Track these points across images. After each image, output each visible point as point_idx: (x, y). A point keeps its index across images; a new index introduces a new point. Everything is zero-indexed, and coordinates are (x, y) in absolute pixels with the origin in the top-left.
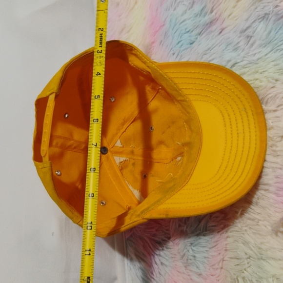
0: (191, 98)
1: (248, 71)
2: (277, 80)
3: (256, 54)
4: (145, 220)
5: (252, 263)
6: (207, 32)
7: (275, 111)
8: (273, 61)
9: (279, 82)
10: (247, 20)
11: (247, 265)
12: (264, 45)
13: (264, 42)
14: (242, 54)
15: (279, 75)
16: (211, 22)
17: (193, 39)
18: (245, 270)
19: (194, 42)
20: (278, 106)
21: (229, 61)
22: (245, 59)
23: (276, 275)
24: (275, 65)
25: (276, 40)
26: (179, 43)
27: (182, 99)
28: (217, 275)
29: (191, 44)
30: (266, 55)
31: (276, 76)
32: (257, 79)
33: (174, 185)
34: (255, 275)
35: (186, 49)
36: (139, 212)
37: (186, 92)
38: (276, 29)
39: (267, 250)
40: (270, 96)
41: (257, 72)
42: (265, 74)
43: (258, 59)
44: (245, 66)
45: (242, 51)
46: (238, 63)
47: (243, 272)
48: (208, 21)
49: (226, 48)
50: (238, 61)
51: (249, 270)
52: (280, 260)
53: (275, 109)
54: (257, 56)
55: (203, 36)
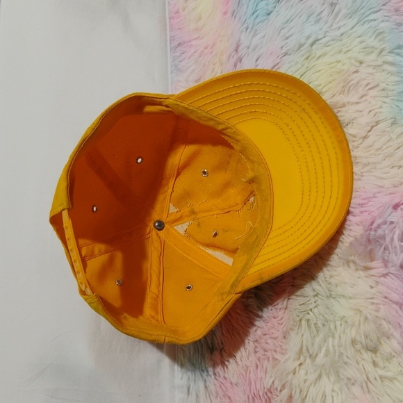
1: (330, 51)
2: (361, 63)
3: (340, 28)
5: (319, 302)
7: (357, 103)
8: (359, 37)
9: (363, 65)
11: (314, 305)
12: (350, 15)
13: (349, 12)
14: (325, 29)
15: (364, 55)
17: (270, 8)
18: (311, 310)
19: (272, 12)
20: (362, 97)
21: (308, 38)
22: (327, 34)
23: (344, 317)
24: (361, 42)
25: (363, 8)
26: (254, 13)
28: (280, 318)
29: (269, 14)
30: (352, 28)
31: (361, 57)
32: (340, 61)
34: (321, 317)
35: (262, 21)
39: (337, 286)
40: (352, 82)
41: (340, 52)
42: (349, 54)
43: (342, 35)
44: (327, 43)
45: (325, 24)
46: (320, 39)
47: (308, 313)
49: (307, 20)
50: (320, 37)
51: (315, 310)
52: (351, 298)
53: (357, 101)
54: (342, 30)
55: (282, 5)
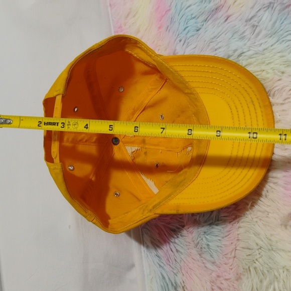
0: (198, 90)
1: (255, 62)
2: (283, 73)
3: (262, 44)
4: (158, 215)
5: (263, 253)
6: (213, 19)
7: (282, 104)
8: (279, 52)
9: (285, 75)
10: (252, 8)
11: (258, 256)
12: (270, 35)
13: (269, 32)
14: (248, 44)
15: (285, 67)
16: (216, 9)
17: (199, 25)
18: (257, 260)
19: (200, 29)
20: (285, 100)
21: (235, 51)
22: (251, 48)
23: (286, 266)
24: (281, 57)
25: (281, 30)
26: (185, 29)
27: (189, 91)
28: (230, 264)
29: (198, 30)
30: (272, 45)
31: (283, 68)
32: (264, 70)
33: (185, 179)
34: (266, 266)
35: (193, 36)
36: (151, 207)
37: (192, 85)
38: (281, 19)
39: (277, 242)
40: (277, 88)
41: (263, 63)
42: (272, 66)
43: (264, 50)
44: (252, 55)
45: (249, 41)
46: (245, 52)
47: (255, 263)
48: (214, 7)
49: (232, 36)
50: (245, 50)
51: (260, 260)
52: (289, 252)
53: (282, 102)
54: (264, 46)
55: (209, 23)
